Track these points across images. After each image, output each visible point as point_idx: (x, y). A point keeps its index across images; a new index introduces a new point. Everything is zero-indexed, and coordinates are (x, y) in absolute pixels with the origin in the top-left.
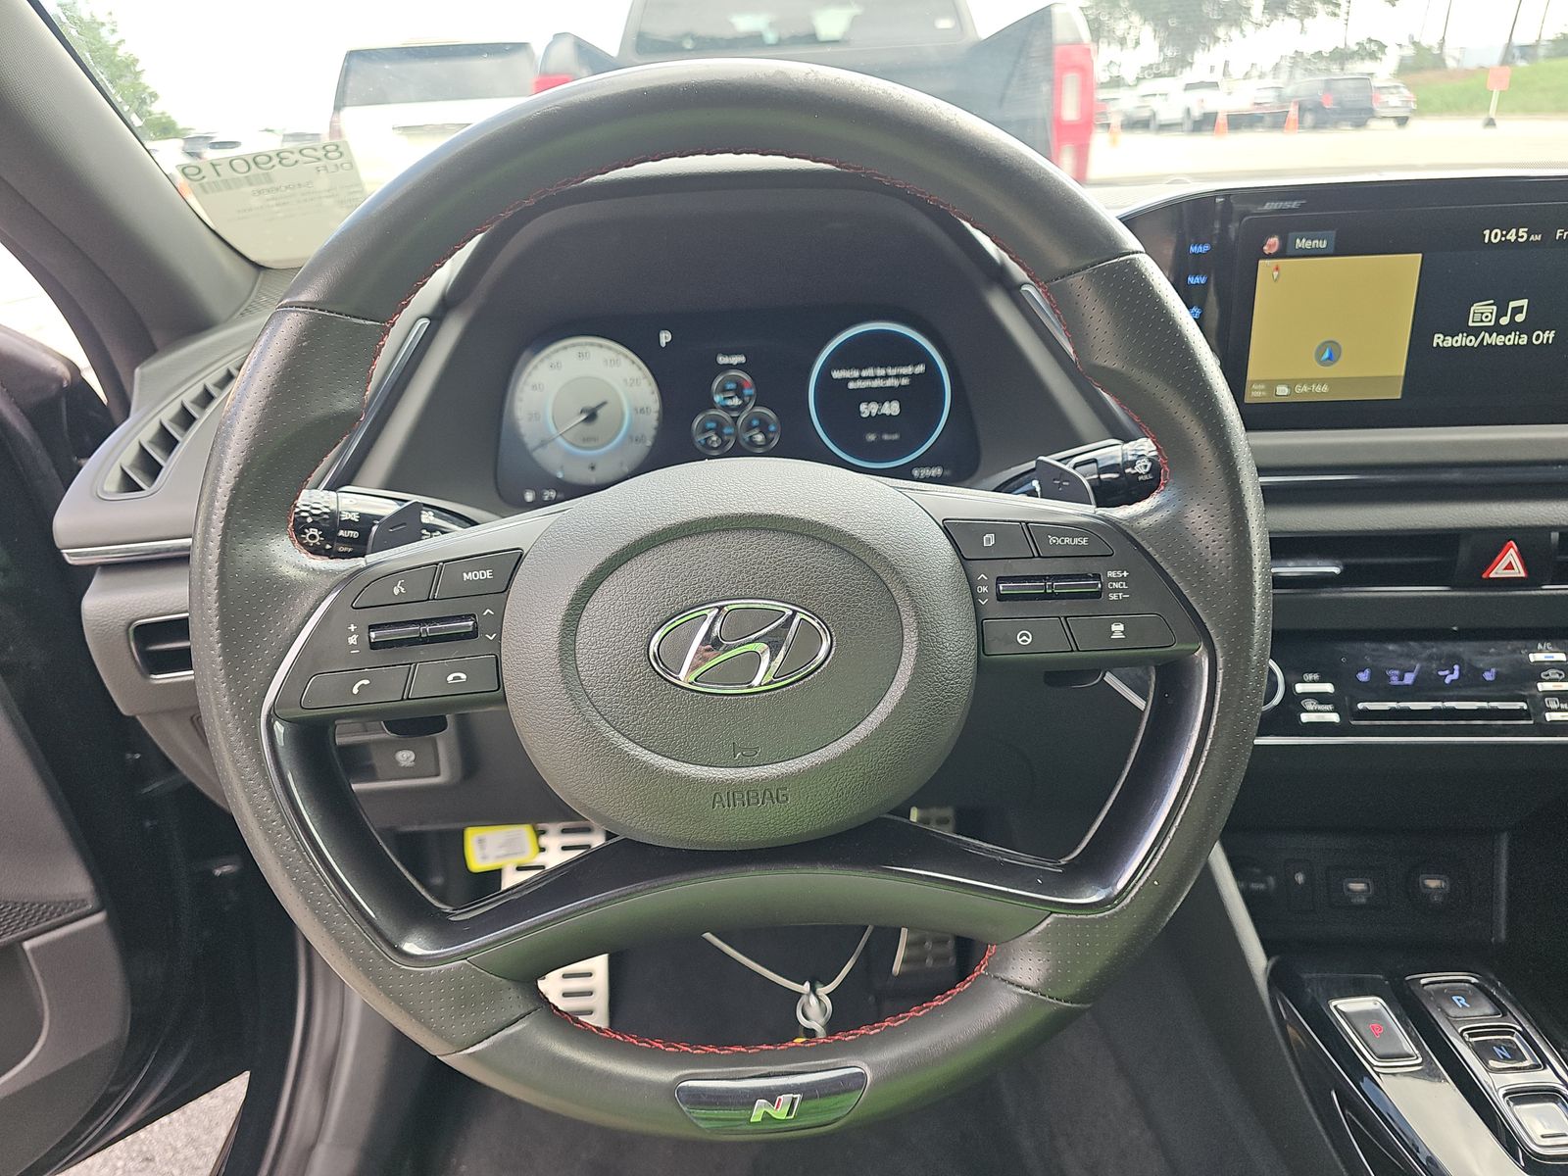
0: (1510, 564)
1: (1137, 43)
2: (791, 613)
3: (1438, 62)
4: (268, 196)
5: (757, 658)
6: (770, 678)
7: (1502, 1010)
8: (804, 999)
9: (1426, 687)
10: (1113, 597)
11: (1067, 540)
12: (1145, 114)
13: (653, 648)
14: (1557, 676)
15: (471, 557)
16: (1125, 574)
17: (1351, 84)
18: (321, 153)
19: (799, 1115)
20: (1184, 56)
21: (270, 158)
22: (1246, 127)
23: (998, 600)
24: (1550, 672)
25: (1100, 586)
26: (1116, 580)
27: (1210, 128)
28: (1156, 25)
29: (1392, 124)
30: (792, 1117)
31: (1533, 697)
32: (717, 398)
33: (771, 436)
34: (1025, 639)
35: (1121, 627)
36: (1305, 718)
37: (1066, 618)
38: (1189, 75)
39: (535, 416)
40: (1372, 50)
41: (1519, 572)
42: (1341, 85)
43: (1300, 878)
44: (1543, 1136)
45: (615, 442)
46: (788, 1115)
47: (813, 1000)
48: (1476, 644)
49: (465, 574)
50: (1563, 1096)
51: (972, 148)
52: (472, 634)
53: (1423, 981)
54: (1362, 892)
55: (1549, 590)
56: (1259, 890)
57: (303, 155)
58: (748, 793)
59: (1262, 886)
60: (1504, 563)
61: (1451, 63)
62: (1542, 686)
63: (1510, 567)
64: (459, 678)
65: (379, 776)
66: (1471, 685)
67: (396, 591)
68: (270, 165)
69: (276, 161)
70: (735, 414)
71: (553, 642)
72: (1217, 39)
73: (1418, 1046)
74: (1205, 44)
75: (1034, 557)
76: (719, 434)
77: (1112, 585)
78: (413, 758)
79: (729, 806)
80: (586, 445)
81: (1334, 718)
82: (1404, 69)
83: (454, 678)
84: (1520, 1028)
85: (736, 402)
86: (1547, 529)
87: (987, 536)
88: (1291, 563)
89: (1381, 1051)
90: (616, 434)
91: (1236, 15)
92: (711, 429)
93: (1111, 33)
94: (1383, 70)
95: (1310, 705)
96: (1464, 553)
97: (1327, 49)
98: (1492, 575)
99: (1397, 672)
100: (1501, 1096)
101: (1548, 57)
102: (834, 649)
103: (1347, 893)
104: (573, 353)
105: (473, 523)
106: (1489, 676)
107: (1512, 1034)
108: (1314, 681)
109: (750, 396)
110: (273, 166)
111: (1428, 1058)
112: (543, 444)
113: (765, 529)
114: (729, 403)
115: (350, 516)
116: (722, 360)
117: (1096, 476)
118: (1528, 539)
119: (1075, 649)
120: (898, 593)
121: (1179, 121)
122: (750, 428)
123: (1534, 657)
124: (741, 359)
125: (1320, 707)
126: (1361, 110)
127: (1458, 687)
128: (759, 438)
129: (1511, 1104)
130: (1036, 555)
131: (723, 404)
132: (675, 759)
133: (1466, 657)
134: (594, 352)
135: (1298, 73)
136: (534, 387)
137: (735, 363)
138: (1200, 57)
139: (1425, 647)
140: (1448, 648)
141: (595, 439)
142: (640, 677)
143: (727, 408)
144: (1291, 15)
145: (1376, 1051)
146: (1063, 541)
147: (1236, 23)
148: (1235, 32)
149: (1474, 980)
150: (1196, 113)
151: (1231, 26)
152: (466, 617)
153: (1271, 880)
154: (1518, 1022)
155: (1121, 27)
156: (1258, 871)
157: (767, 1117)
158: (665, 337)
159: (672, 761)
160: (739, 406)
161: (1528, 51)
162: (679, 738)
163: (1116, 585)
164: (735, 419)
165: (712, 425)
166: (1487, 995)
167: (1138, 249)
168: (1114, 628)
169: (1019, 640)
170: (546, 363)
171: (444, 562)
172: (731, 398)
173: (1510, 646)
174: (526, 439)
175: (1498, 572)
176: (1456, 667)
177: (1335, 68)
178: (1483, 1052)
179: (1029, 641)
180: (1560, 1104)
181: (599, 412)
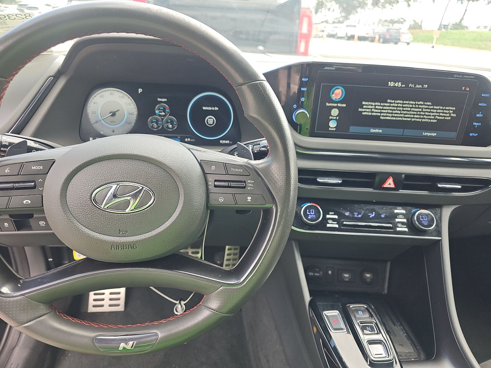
0: (390, 183)
1: (333, 10)
2: (141, 188)
3: (420, 27)
4: (6, 29)
5: (129, 202)
6: (133, 208)
7: (371, 316)
8: (177, 305)
9: (365, 218)
10: (249, 188)
11: (237, 170)
12: (334, 33)
13: (93, 196)
14: (402, 217)
15: (38, 161)
16: (253, 182)
17: (395, 31)
18: (24, 17)
19: (135, 347)
20: (347, 16)
21: (5, 17)
22: (363, 40)
23: (215, 187)
24: (400, 216)
25: (245, 185)
26: (250, 183)
27: (352, 39)
28: (340, 5)
29: (406, 44)
30: (133, 348)
31: (394, 223)
32: (157, 112)
33: (174, 126)
34: (221, 200)
35: (250, 198)
36: (328, 225)
37: (234, 194)
38: (347, 22)
39: (94, 113)
40: (401, 21)
41: (392, 186)
42: (391, 30)
43: (330, 272)
44: (376, 355)
45: (122, 123)
46: (131, 348)
47: (179, 306)
48: (380, 206)
49: (33, 167)
50: (383, 342)
51: (211, 41)
52: (34, 187)
53: (351, 307)
54: (347, 277)
55: (401, 191)
56: (317, 276)
57: (17, 16)
58: (123, 245)
59: (318, 274)
60: (388, 183)
61: (423, 28)
62: (397, 220)
63: (390, 184)
64: (28, 202)
65: (33, 229)
66: (378, 218)
67: (6, 171)
68: (5, 19)
69: (7, 18)
70: (163, 118)
71: (58, 193)
72: (357, 12)
73: (346, 326)
74: (353, 13)
75: (226, 174)
76: (157, 124)
77: (249, 185)
78: (45, 223)
79: (117, 249)
80: (111, 124)
81: (337, 226)
82: (411, 28)
83: (26, 202)
84: (375, 322)
85: (163, 114)
86: (401, 174)
87: (213, 166)
88: (327, 179)
89: (335, 327)
90: (122, 121)
91: (363, 5)
92: (154, 122)
93: (326, 6)
94: (404, 28)
95: (330, 221)
96: (377, 179)
97: (389, 19)
98: (385, 186)
99: (357, 213)
100: (366, 342)
101: (451, 29)
102: (155, 200)
103: (343, 277)
104: (108, 93)
105: (53, 148)
106: (383, 216)
107: (372, 323)
108: (332, 215)
109: (168, 112)
110: (7, 19)
111: (348, 330)
112: (97, 122)
113: (135, 159)
114: (161, 114)
115: (5, 143)
116: (159, 100)
117: (259, 149)
118: (396, 176)
119: (236, 204)
120: (179, 184)
121: (344, 36)
122: (167, 122)
123: (396, 211)
124: (166, 100)
125: (333, 223)
126: (396, 39)
127: (374, 219)
128: (170, 126)
129: (368, 344)
130: (227, 174)
131: (159, 114)
132: (99, 233)
133: (376, 210)
134: (116, 93)
135: (380, 25)
136: (94, 102)
137: (163, 101)
138: (351, 17)
139: (366, 206)
140: (371, 207)
141: (115, 122)
142: (88, 206)
143: (160, 115)
144: (379, 7)
145: (333, 327)
146: (235, 170)
147: (363, 8)
148: (363, 10)
149: (366, 307)
150: (349, 35)
151: (362, 8)
152: (33, 182)
153: (321, 273)
154: (375, 320)
155: (329, 5)
156: (318, 270)
157: (124, 348)
158: (140, 90)
159: (98, 234)
160: (164, 115)
161: (446, 27)
162: (100, 226)
163: (250, 185)
164: (162, 119)
165: (155, 120)
166: (368, 311)
167: (263, 79)
168: (248, 198)
169: (220, 200)
170: (99, 95)
171: (25, 162)
172: (161, 112)
173: (390, 207)
174: (91, 120)
175: (386, 185)
176: (374, 213)
177: (391, 25)
178: (363, 328)
179: (223, 200)
180: (382, 345)
181: (116, 113)
